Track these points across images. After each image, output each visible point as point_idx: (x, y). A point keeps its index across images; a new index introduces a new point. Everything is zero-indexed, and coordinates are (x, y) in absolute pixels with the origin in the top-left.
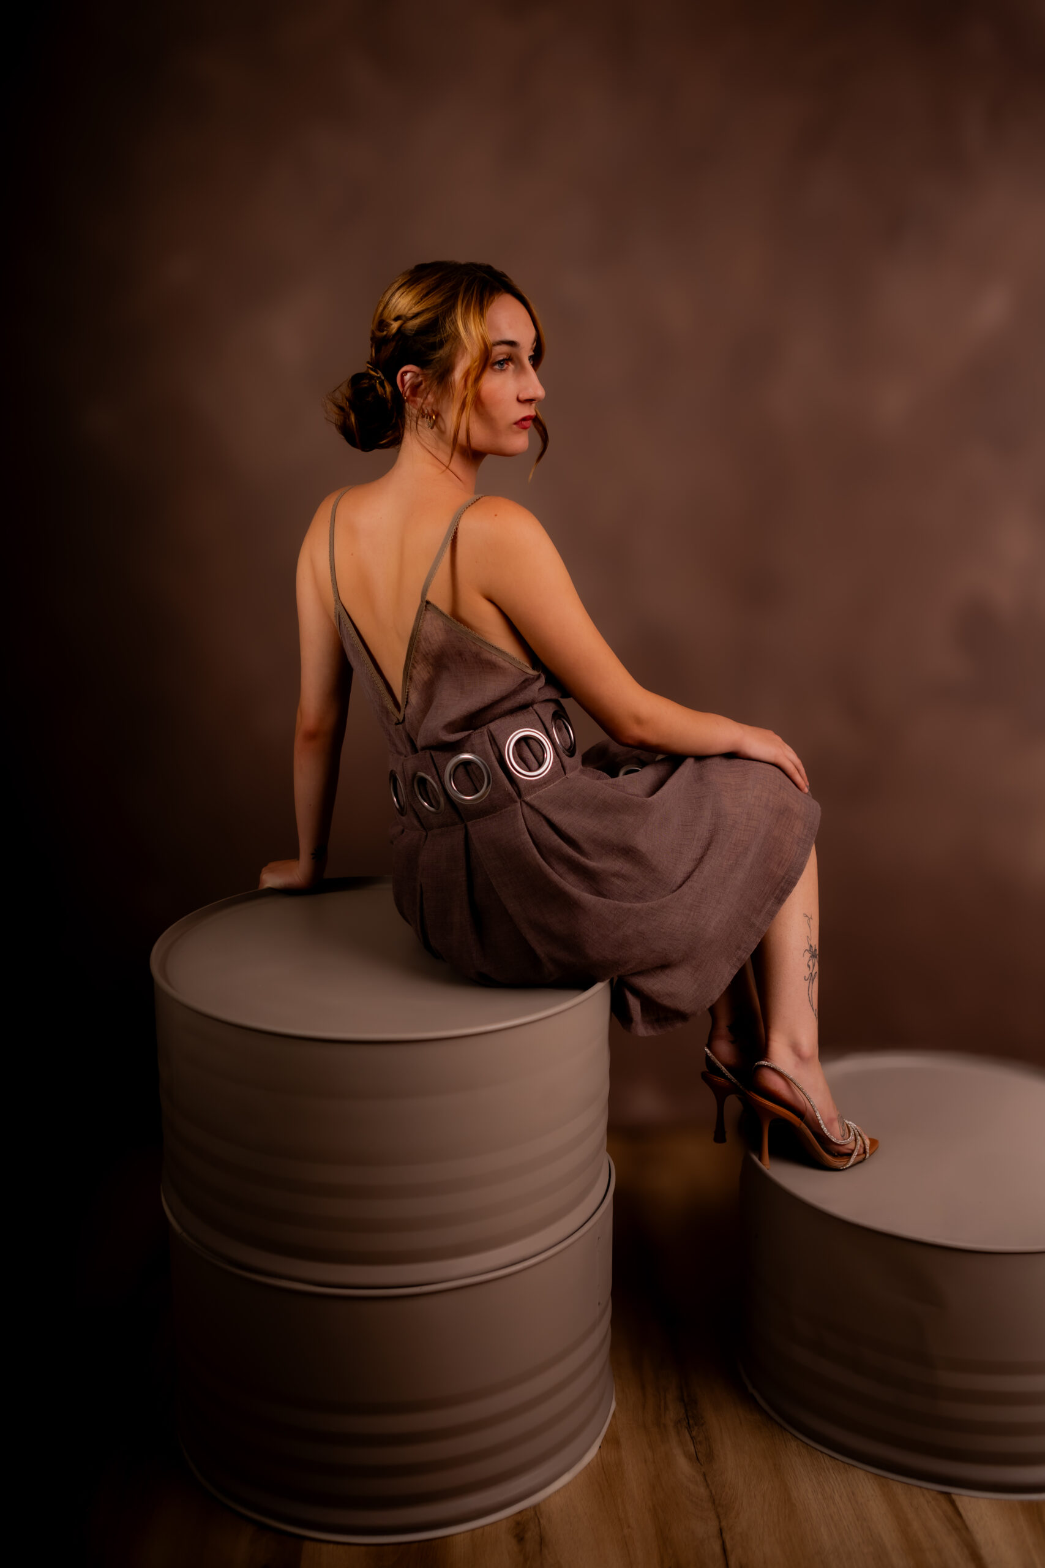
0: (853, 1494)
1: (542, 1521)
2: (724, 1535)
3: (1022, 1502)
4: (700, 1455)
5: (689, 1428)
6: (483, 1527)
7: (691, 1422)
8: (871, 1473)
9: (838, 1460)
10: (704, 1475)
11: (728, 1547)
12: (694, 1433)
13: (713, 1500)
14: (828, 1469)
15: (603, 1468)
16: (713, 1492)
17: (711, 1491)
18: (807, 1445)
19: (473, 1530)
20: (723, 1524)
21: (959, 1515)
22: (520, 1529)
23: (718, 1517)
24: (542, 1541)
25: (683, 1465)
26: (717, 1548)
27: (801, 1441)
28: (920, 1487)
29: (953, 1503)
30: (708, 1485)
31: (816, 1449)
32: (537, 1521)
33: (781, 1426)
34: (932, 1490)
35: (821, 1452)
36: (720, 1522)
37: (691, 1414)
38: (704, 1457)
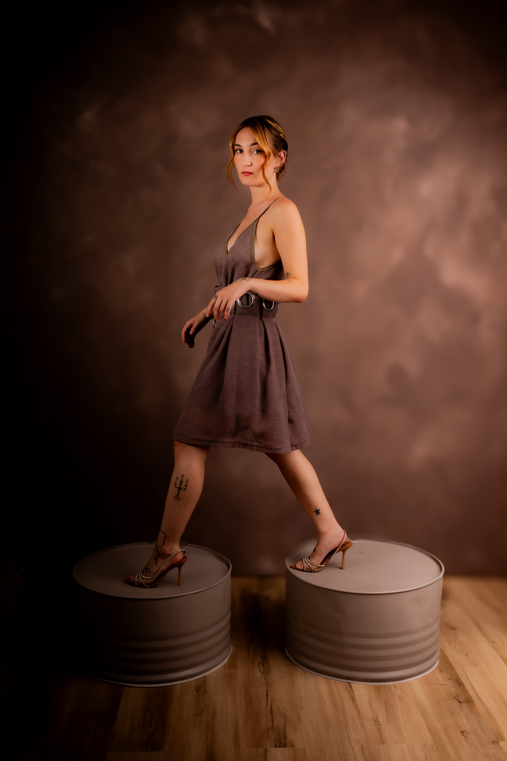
0: (316, 682)
1: (206, 687)
2: (268, 691)
4: (265, 672)
5: (263, 664)
6: (186, 683)
7: (264, 663)
8: (324, 677)
10: (265, 677)
11: (269, 694)
12: (264, 666)
13: (267, 683)
14: (309, 676)
16: (267, 681)
17: (266, 681)
20: (269, 689)
21: (351, 688)
23: (267, 687)
24: (205, 692)
25: (258, 674)
26: (265, 695)
28: (340, 681)
29: (350, 685)
30: (266, 679)
33: (296, 665)
34: (345, 682)
36: (267, 688)
37: (265, 661)
38: (266, 672)
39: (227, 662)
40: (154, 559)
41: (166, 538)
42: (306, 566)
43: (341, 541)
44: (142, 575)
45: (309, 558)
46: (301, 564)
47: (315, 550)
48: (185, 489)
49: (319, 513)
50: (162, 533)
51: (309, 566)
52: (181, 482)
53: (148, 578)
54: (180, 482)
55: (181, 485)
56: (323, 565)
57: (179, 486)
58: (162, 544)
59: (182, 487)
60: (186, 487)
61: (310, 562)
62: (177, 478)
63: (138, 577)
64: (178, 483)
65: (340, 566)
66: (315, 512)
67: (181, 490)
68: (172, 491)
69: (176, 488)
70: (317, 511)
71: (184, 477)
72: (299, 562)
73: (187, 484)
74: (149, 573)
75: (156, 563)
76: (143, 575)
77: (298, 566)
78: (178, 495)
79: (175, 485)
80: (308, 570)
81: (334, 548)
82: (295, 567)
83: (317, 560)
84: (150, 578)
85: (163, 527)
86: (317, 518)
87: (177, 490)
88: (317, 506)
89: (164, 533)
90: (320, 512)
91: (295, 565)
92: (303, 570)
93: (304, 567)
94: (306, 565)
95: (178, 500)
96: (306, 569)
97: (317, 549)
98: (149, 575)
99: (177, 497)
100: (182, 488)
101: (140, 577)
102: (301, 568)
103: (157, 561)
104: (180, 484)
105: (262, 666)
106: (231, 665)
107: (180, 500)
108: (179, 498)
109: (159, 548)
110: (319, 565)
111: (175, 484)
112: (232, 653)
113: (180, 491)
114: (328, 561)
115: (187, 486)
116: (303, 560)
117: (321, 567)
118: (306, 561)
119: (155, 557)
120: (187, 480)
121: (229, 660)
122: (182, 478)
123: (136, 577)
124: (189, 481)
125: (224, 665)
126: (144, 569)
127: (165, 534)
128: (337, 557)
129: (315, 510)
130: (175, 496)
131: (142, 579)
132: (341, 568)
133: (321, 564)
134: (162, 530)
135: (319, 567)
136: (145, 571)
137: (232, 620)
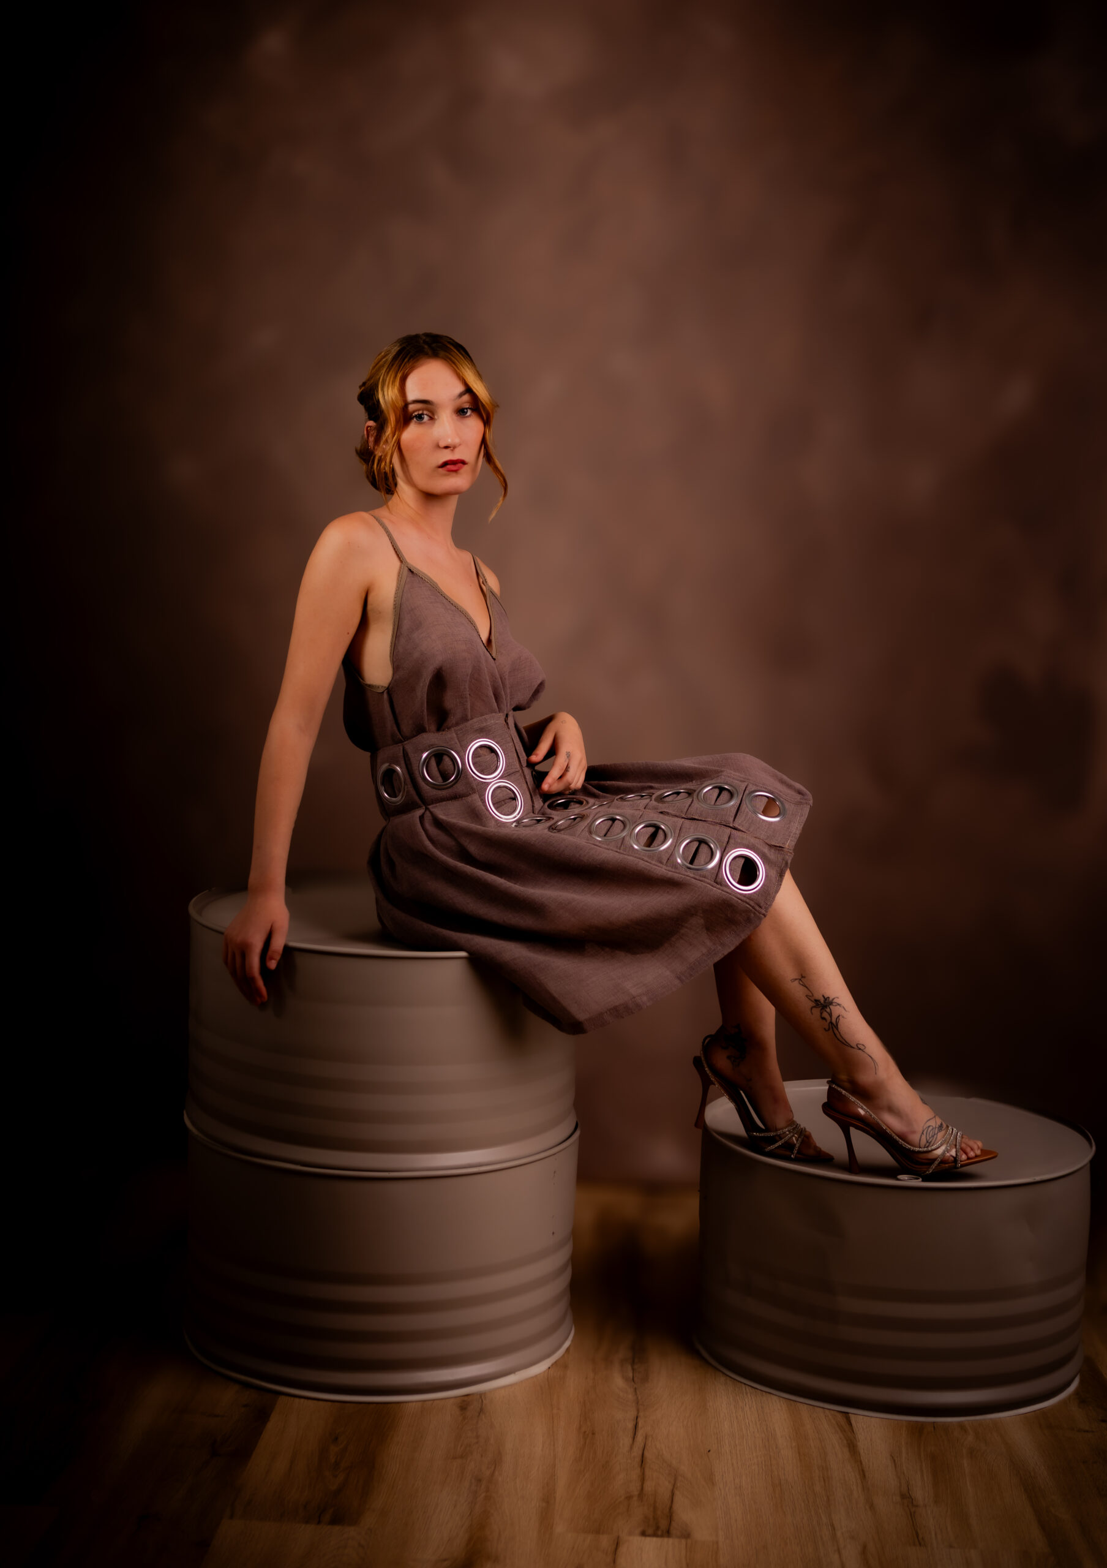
0: (761, 1407)
4: (635, 1379)
6: (434, 1400)
7: (636, 1361)
8: (784, 1397)
9: (757, 1389)
10: (635, 1389)
11: (640, 1425)
12: (635, 1367)
15: (548, 1379)
16: (639, 1398)
17: (637, 1398)
19: (424, 1401)
22: (464, 1404)
24: (481, 1412)
25: (618, 1383)
26: (630, 1426)
27: (731, 1377)
28: (823, 1408)
29: (848, 1419)
30: (636, 1394)
32: (481, 1400)
34: (834, 1410)
36: (638, 1413)
37: (638, 1356)
38: (639, 1380)
105: (630, 1367)
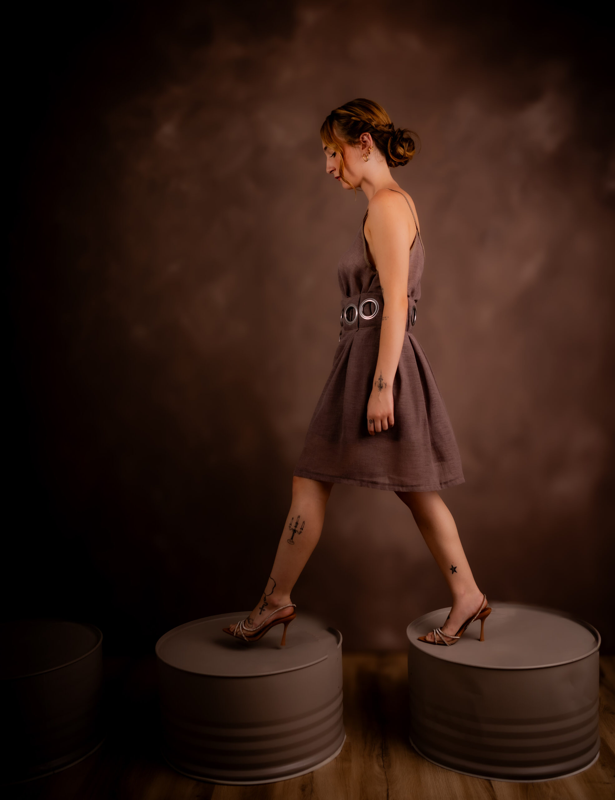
1: (313, 785)
2: (389, 791)
3: (520, 783)
4: (385, 766)
5: (382, 757)
7: (384, 755)
8: (458, 773)
10: (385, 772)
11: (390, 794)
12: (384, 759)
13: (387, 780)
14: (439, 772)
16: (388, 777)
18: (432, 763)
20: (390, 787)
21: (492, 786)
23: (388, 785)
24: (312, 791)
25: (377, 769)
26: (385, 795)
27: (430, 762)
28: (477, 778)
29: (490, 782)
30: (386, 775)
31: (436, 765)
34: (483, 779)
35: (438, 766)
36: (388, 787)
37: (384, 753)
38: (387, 766)
39: (340, 754)
40: (260, 608)
41: (275, 586)
42: (437, 638)
43: (480, 606)
44: (243, 626)
45: (441, 628)
46: (431, 636)
47: (449, 618)
48: (300, 532)
49: (456, 572)
50: (272, 580)
51: (440, 638)
52: (297, 523)
53: (248, 630)
54: (295, 524)
55: (296, 527)
56: (457, 636)
57: (294, 528)
58: (271, 593)
59: (297, 529)
60: (301, 530)
61: (442, 633)
62: (293, 519)
63: (239, 627)
64: (294, 524)
65: (479, 638)
66: (451, 569)
67: (296, 532)
68: (287, 533)
69: (291, 530)
70: (453, 569)
71: (300, 518)
72: (430, 634)
73: (303, 526)
74: (251, 624)
75: (260, 614)
76: (245, 626)
77: (429, 638)
78: (292, 538)
79: (290, 527)
80: (439, 643)
81: (471, 615)
82: (425, 639)
83: (451, 631)
84: (252, 630)
85: (274, 574)
86: (453, 578)
87: (291, 532)
88: (453, 562)
89: (274, 580)
90: (456, 570)
91: (425, 637)
92: (434, 643)
93: (435, 639)
94: (438, 636)
95: (291, 544)
96: (437, 641)
97: (451, 617)
98: (251, 626)
99: (291, 540)
100: (297, 531)
101: (241, 627)
102: (432, 640)
103: (263, 611)
104: (295, 525)
105: (381, 759)
106: (345, 758)
107: (293, 544)
108: (293, 542)
109: (267, 597)
110: (453, 636)
111: (290, 525)
112: (345, 743)
113: (295, 534)
114: (464, 631)
115: (303, 529)
116: (434, 631)
117: (456, 638)
118: (438, 631)
119: (261, 607)
120: (304, 522)
121: (341, 751)
122: (298, 518)
123: (237, 627)
124: (305, 523)
125: (336, 758)
126: (247, 619)
127: (275, 582)
128: (475, 626)
129: (451, 568)
130: (289, 540)
131: (242, 630)
132: (479, 640)
133: (456, 635)
134: (271, 577)
135: (453, 639)
136: (247, 621)
137: (345, 702)
